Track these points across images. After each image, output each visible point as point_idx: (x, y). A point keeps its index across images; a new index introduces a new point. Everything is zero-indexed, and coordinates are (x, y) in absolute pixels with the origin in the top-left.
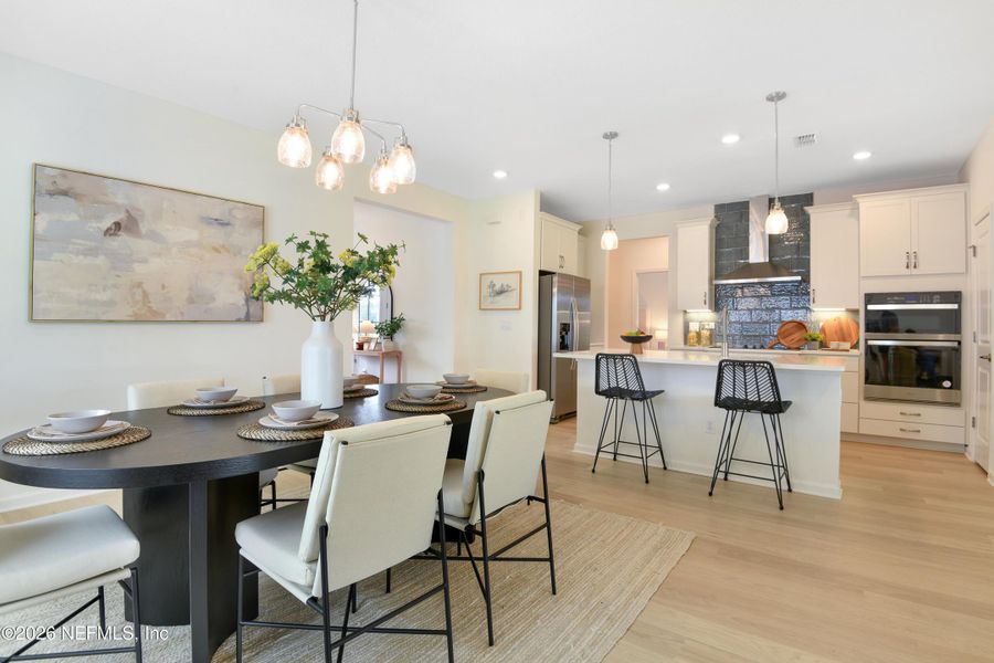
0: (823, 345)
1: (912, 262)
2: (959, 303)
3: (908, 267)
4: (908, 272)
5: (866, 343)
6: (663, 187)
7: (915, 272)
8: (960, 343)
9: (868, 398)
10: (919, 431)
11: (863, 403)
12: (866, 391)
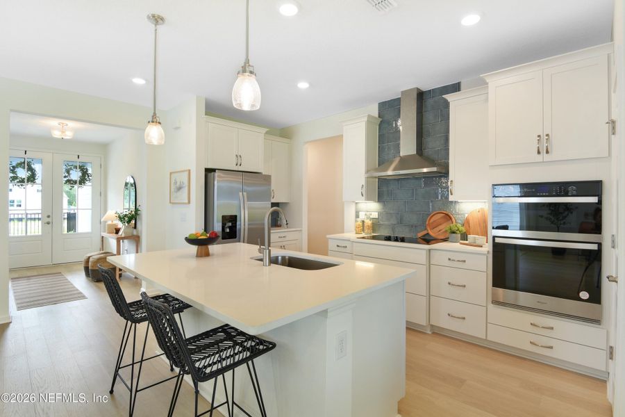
0: (464, 237)
1: (544, 146)
2: (600, 196)
3: (539, 153)
4: (539, 158)
5: (494, 240)
6: (303, 85)
7: (547, 157)
8: (600, 245)
9: (496, 302)
10: (551, 348)
11: (491, 306)
12: (494, 294)
